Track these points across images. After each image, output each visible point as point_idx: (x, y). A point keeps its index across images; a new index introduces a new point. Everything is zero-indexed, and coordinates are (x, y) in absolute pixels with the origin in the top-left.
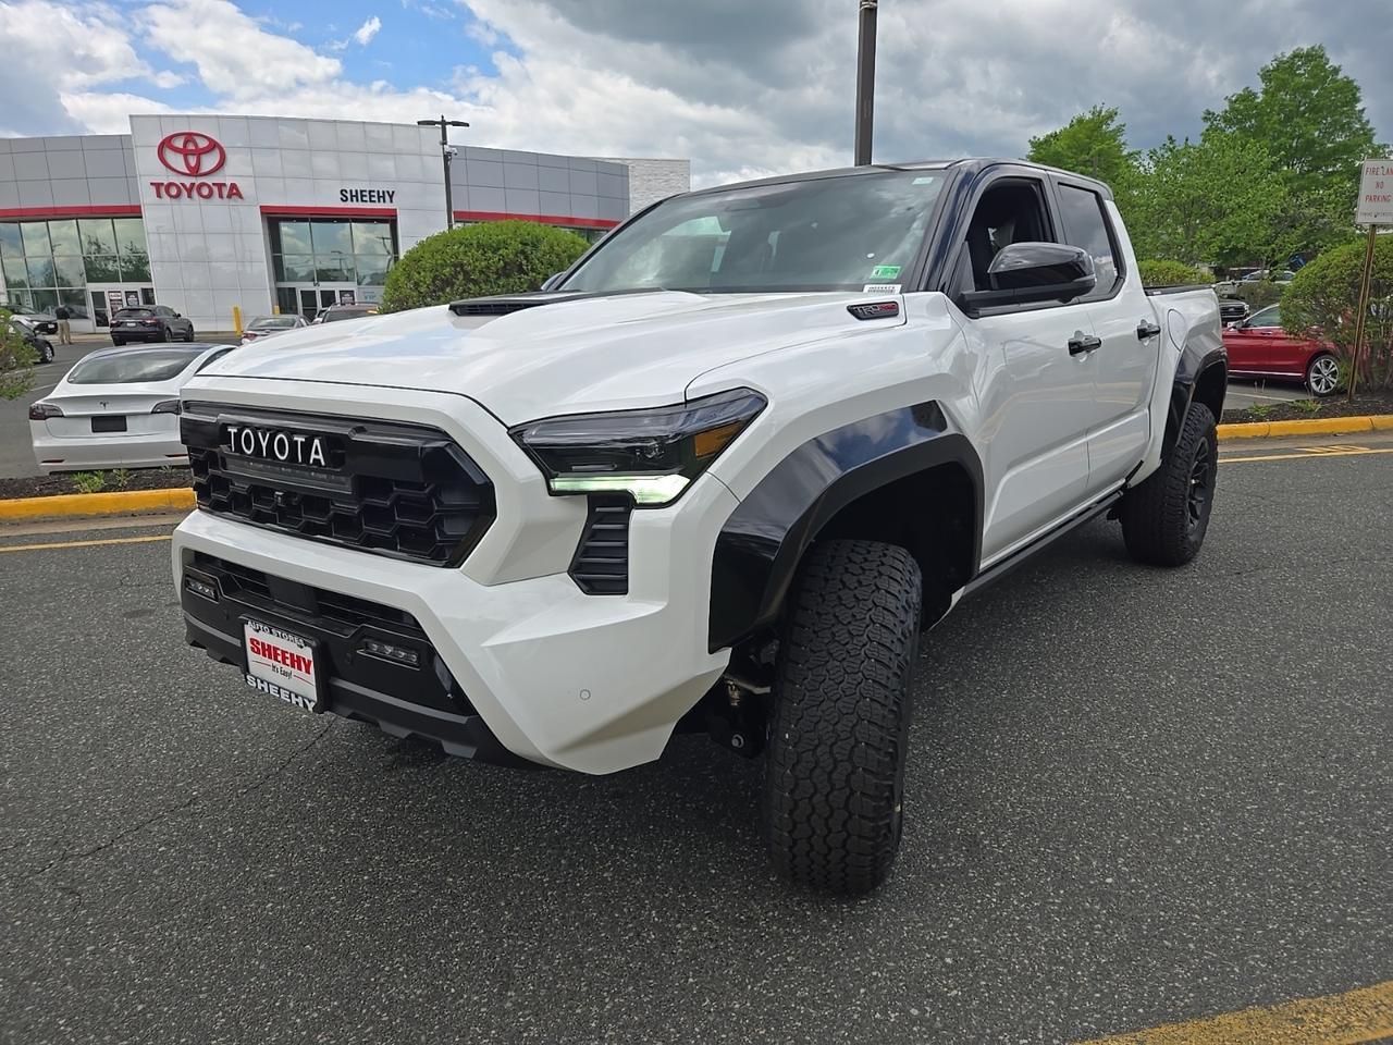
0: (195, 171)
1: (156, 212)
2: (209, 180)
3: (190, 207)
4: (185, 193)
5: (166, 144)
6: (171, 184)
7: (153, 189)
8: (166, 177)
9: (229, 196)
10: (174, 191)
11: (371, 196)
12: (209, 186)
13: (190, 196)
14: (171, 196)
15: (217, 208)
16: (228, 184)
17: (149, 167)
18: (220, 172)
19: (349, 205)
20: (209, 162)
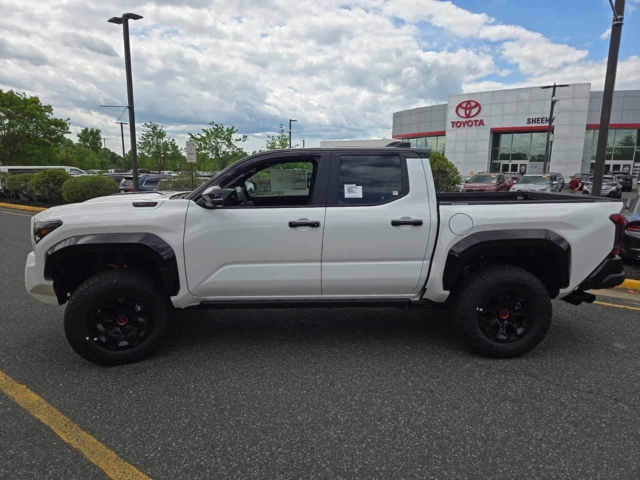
0: (468, 116)
1: (451, 133)
2: (472, 119)
3: (463, 131)
4: (462, 125)
5: (460, 106)
6: (458, 122)
7: (452, 124)
8: (456, 119)
9: (479, 125)
10: (458, 125)
11: (542, 121)
12: (472, 121)
13: (464, 126)
14: (457, 127)
15: (473, 131)
16: (480, 120)
17: (452, 116)
18: (478, 115)
19: (531, 125)
20: (474, 112)
